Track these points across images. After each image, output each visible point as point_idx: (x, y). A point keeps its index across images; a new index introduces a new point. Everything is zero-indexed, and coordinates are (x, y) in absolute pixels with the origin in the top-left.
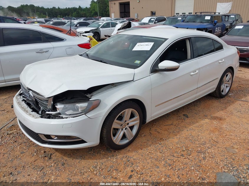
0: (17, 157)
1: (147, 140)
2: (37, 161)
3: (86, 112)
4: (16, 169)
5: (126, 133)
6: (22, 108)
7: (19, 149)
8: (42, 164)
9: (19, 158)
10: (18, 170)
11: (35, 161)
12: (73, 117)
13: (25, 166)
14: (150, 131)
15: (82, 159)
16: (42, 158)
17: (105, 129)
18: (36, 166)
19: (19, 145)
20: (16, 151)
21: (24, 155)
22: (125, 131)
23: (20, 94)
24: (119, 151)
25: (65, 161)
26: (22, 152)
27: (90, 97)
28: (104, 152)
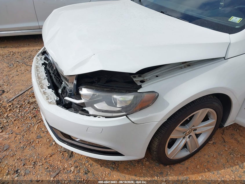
0: (31, 142)
1: (219, 154)
2: (54, 156)
3: (128, 110)
4: (24, 165)
5: (189, 143)
6: (38, 77)
7: (36, 129)
8: (59, 163)
9: (33, 145)
10: (26, 167)
11: (51, 156)
12: (106, 117)
13: (36, 163)
14: (223, 136)
15: (114, 168)
16: (61, 154)
17: (157, 140)
18: (51, 166)
19: (38, 123)
20: (32, 133)
21: (40, 142)
22: (188, 140)
23: (43, 52)
24: (172, 166)
25: (89, 166)
26: (38, 135)
27: (139, 84)
28: (147, 163)
